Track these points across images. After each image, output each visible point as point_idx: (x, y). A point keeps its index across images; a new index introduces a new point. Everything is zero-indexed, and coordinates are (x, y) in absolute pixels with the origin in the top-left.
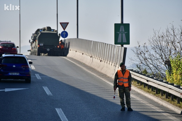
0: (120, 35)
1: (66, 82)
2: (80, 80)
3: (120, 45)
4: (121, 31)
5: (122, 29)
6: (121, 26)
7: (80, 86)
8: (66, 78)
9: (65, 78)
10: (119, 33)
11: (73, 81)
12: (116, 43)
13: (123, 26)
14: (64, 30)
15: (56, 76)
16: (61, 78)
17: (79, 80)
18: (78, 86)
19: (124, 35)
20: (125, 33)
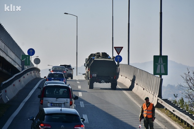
0: (159, 66)
1: (106, 110)
2: (120, 108)
3: (159, 76)
4: (159, 62)
5: (161, 61)
6: (160, 58)
7: (117, 114)
8: (108, 106)
9: (106, 106)
10: (157, 64)
11: (112, 109)
12: (155, 73)
13: (161, 58)
14: (118, 54)
15: (99, 104)
16: (102, 106)
17: (118, 108)
18: (115, 114)
19: (162, 66)
20: (164, 64)
